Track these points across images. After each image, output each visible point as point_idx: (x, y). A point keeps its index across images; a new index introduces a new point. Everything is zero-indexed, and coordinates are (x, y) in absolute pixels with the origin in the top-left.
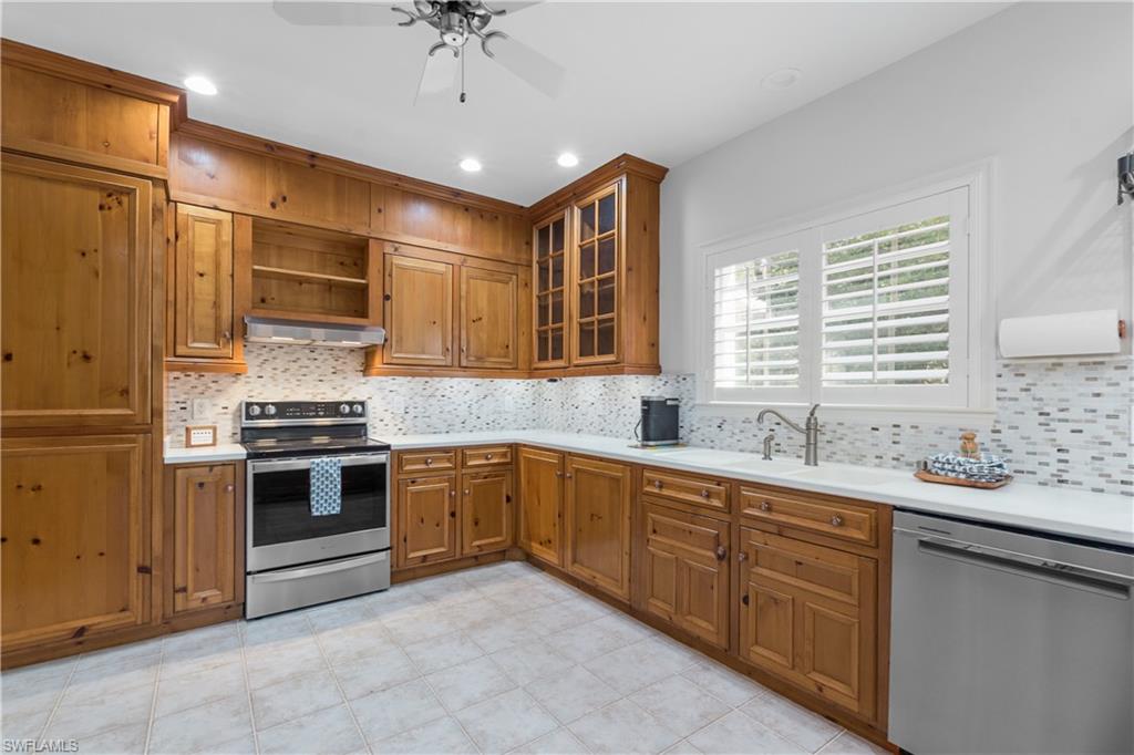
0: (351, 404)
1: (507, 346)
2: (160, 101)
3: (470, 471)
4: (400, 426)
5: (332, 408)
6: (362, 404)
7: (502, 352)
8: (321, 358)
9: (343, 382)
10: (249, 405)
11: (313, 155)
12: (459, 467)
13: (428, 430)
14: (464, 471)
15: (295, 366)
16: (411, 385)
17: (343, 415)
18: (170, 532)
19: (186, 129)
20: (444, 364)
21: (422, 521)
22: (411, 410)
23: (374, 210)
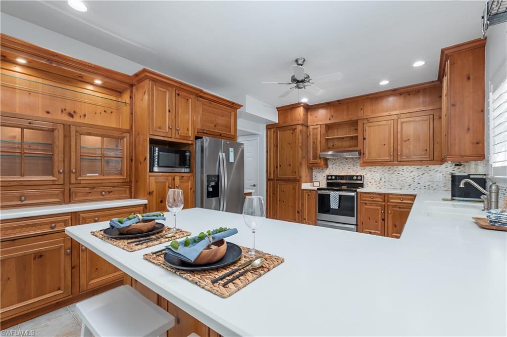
0: (357, 176)
1: (426, 150)
2: (300, 106)
3: (391, 204)
4: (378, 185)
5: (351, 177)
6: (361, 176)
7: (423, 153)
8: (349, 161)
9: (356, 169)
10: (328, 176)
11: (339, 101)
12: (386, 201)
13: (391, 187)
14: (389, 204)
15: (342, 164)
16: (383, 169)
17: (354, 180)
18: (303, 205)
19: (308, 108)
20: (389, 160)
21: (370, 219)
22: (383, 179)
23: (359, 109)
